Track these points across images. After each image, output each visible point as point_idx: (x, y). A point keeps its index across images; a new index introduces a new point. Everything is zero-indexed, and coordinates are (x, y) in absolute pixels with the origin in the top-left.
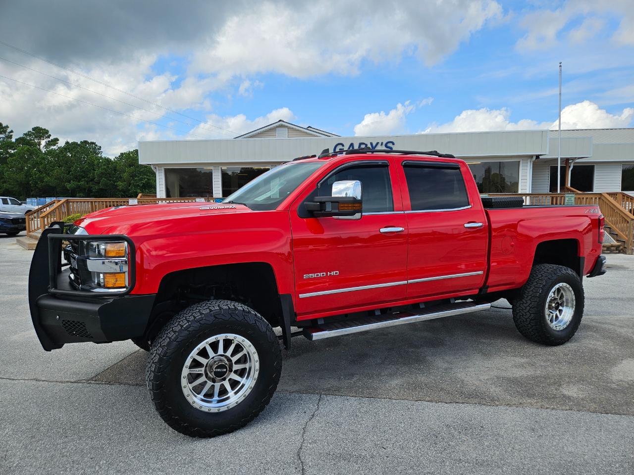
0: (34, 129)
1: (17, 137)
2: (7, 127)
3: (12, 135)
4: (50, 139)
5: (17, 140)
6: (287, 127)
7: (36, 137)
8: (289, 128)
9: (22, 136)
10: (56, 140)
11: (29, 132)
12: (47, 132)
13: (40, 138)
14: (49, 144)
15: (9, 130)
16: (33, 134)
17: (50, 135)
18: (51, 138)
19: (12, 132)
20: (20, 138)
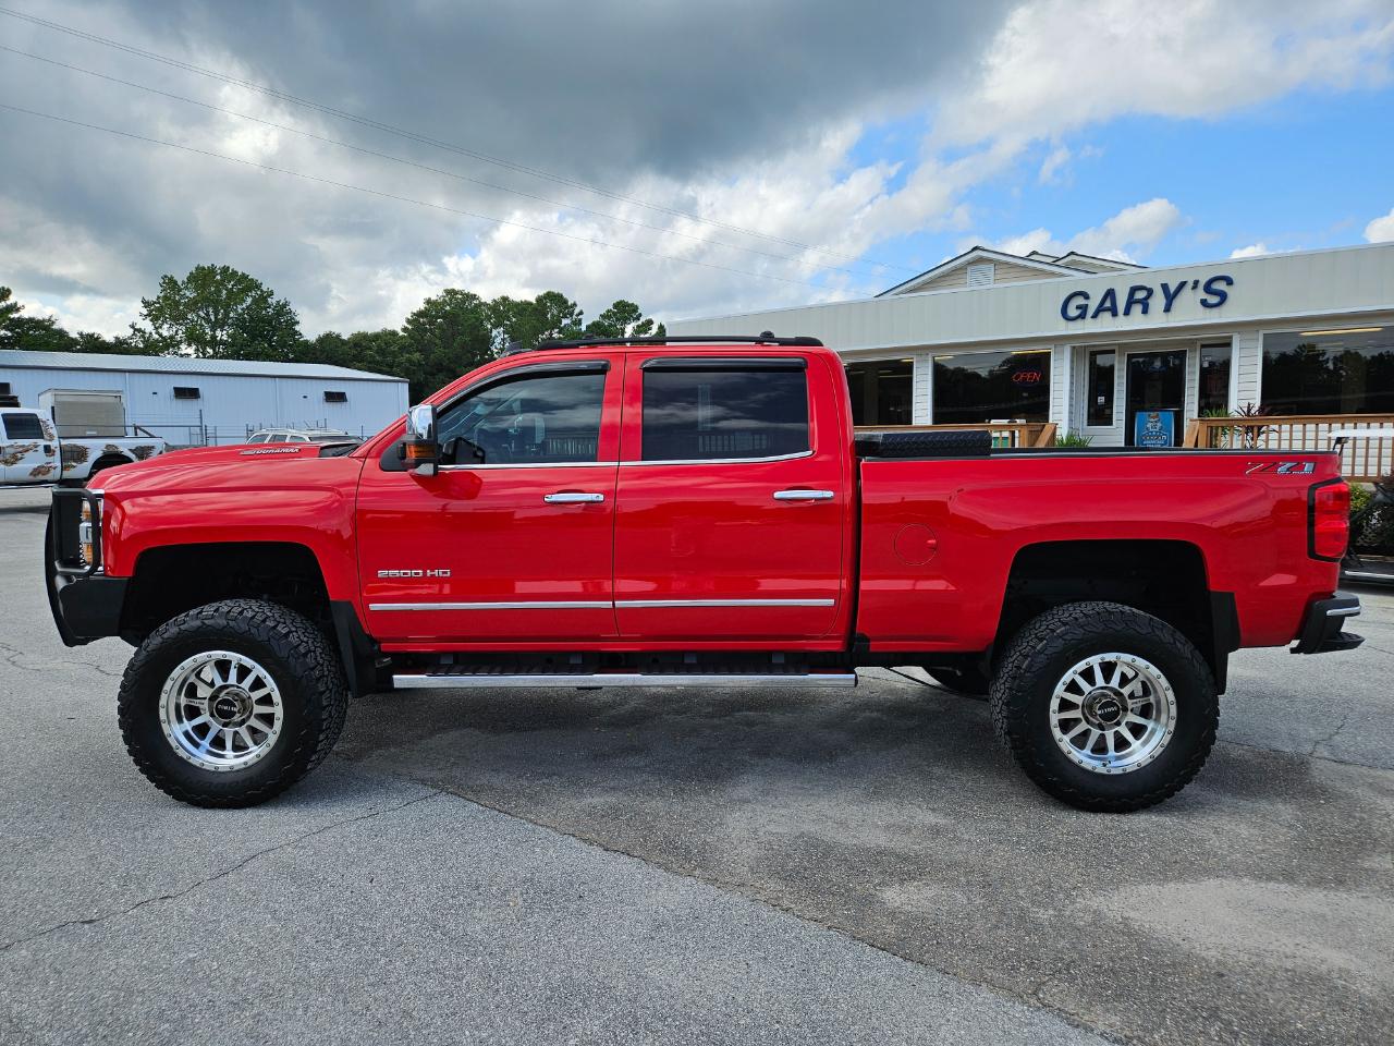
0: (615, 306)
1: (590, 323)
2: (575, 305)
3: (580, 320)
4: (640, 323)
5: (588, 327)
6: (990, 261)
7: (618, 320)
8: (996, 263)
9: (597, 319)
10: (650, 322)
11: (608, 311)
12: (634, 308)
13: (625, 321)
14: (639, 329)
15: (577, 311)
16: (615, 314)
17: (640, 315)
18: (643, 319)
19: (581, 313)
20: (594, 324)
